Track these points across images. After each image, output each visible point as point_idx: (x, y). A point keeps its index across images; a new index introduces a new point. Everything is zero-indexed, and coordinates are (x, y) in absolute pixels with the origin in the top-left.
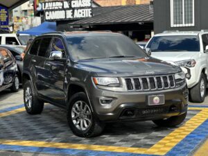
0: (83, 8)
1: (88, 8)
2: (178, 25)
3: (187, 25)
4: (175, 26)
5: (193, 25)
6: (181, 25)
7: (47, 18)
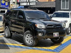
0: (33, 2)
2: (63, 9)
7: (21, 5)
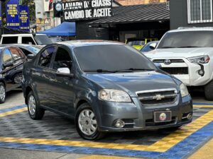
0: (103, 7)
1: (108, 7)
2: (195, 22)
3: (205, 21)
4: (192, 22)
5: (211, 21)
6: (198, 22)
7: (66, 18)
